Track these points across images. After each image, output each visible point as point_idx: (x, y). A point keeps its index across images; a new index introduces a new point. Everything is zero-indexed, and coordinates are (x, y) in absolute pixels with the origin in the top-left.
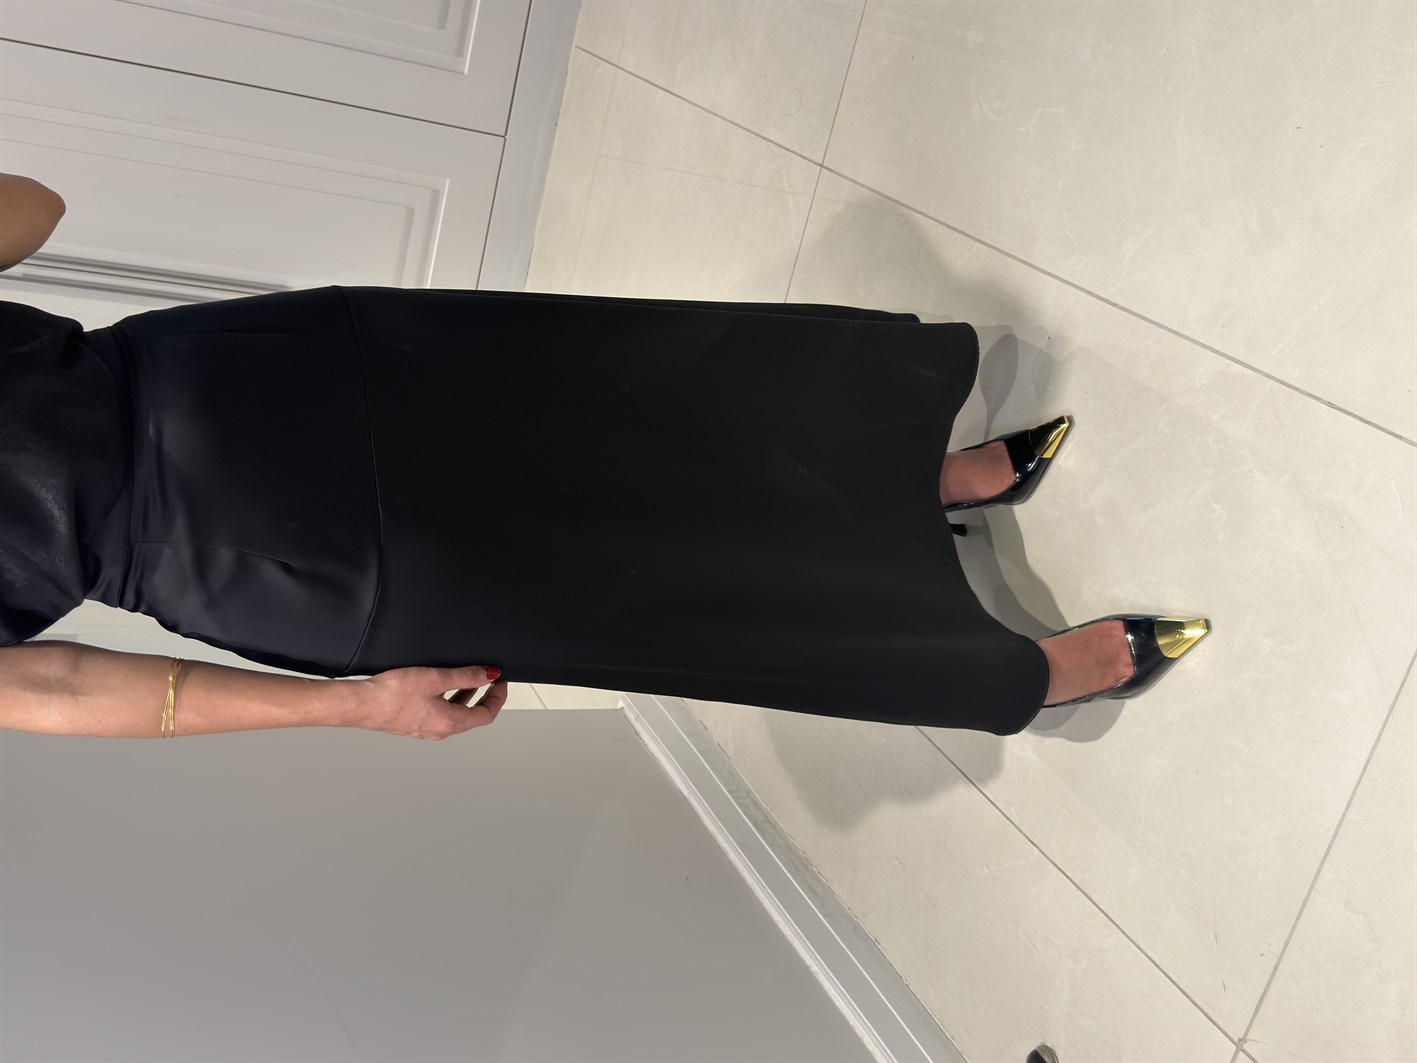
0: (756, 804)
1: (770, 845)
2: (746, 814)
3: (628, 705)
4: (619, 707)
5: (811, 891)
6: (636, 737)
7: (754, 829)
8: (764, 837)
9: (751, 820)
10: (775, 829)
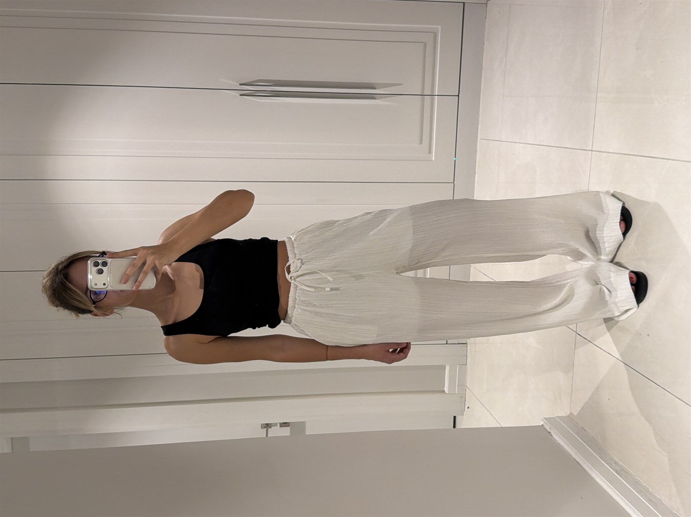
0: (616, 463)
1: (625, 481)
2: (611, 467)
3: (545, 423)
4: (541, 424)
5: (650, 501)
6: (551, 436)
7: (615, 474)
8: (621, 477)
9: (614, 470)
10: (627, 473)
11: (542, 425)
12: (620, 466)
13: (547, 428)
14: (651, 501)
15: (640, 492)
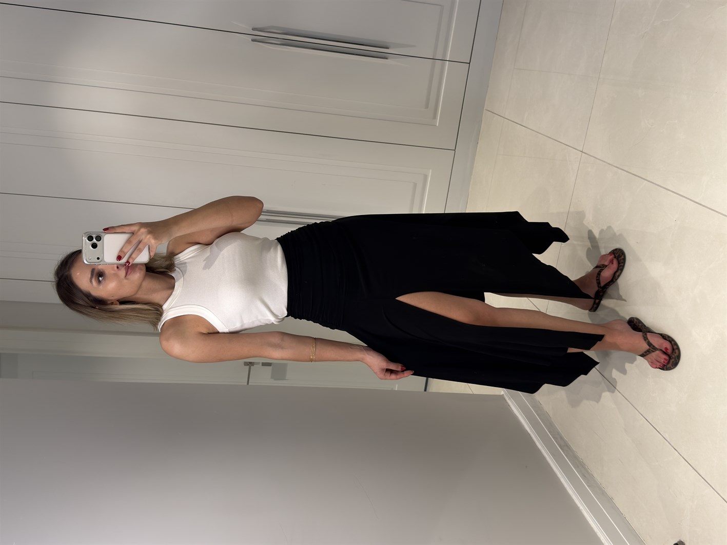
0: (562, 438)
3: (506, 394)
7: (559, 449)
8: (564, 452)
11: (503, 395)
12: (565, 442)
13: (507, 399)
14: (585, 476)
15: (576, 467)
